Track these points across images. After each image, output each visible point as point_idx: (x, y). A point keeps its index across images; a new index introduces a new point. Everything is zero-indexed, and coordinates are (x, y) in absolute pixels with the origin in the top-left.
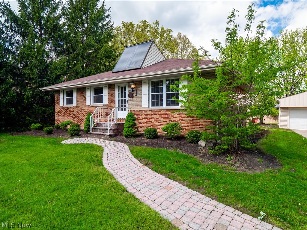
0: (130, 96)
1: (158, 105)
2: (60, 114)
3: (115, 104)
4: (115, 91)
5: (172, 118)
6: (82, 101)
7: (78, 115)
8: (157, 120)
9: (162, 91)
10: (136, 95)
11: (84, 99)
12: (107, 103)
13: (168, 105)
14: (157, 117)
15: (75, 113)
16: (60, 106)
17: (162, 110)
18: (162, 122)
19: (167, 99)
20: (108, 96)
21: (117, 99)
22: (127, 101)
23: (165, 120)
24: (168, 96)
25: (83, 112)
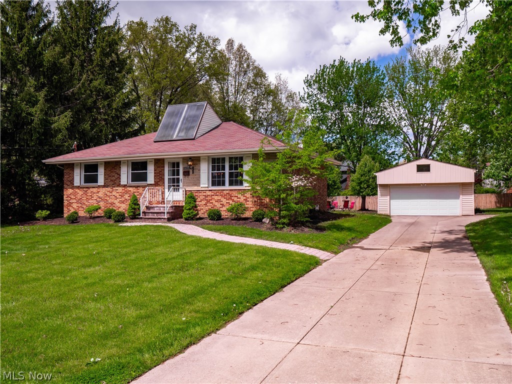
0: (186, 174)
1: (219, 185)
2: (72, 197)
3: (164, 183)
4: (164, 167)
5: (235, 199)
6: (114, 178)
7: (106, 198)
8: (217, 201)
9: (224, 169)
10: (193, 173)
11: (116, 176)
12: (153, 183)
13: (231, 184)
14: (219, 198)
15: (100, 195)
16: (75, 185)
17: (224, 190)
18: (225, 204)
19: (230, 177)
20: (155, 173)
21: (166, 177)
22: (180, 179)
23: (228, 201)
24: (231, 175)
25: (114, 193)
